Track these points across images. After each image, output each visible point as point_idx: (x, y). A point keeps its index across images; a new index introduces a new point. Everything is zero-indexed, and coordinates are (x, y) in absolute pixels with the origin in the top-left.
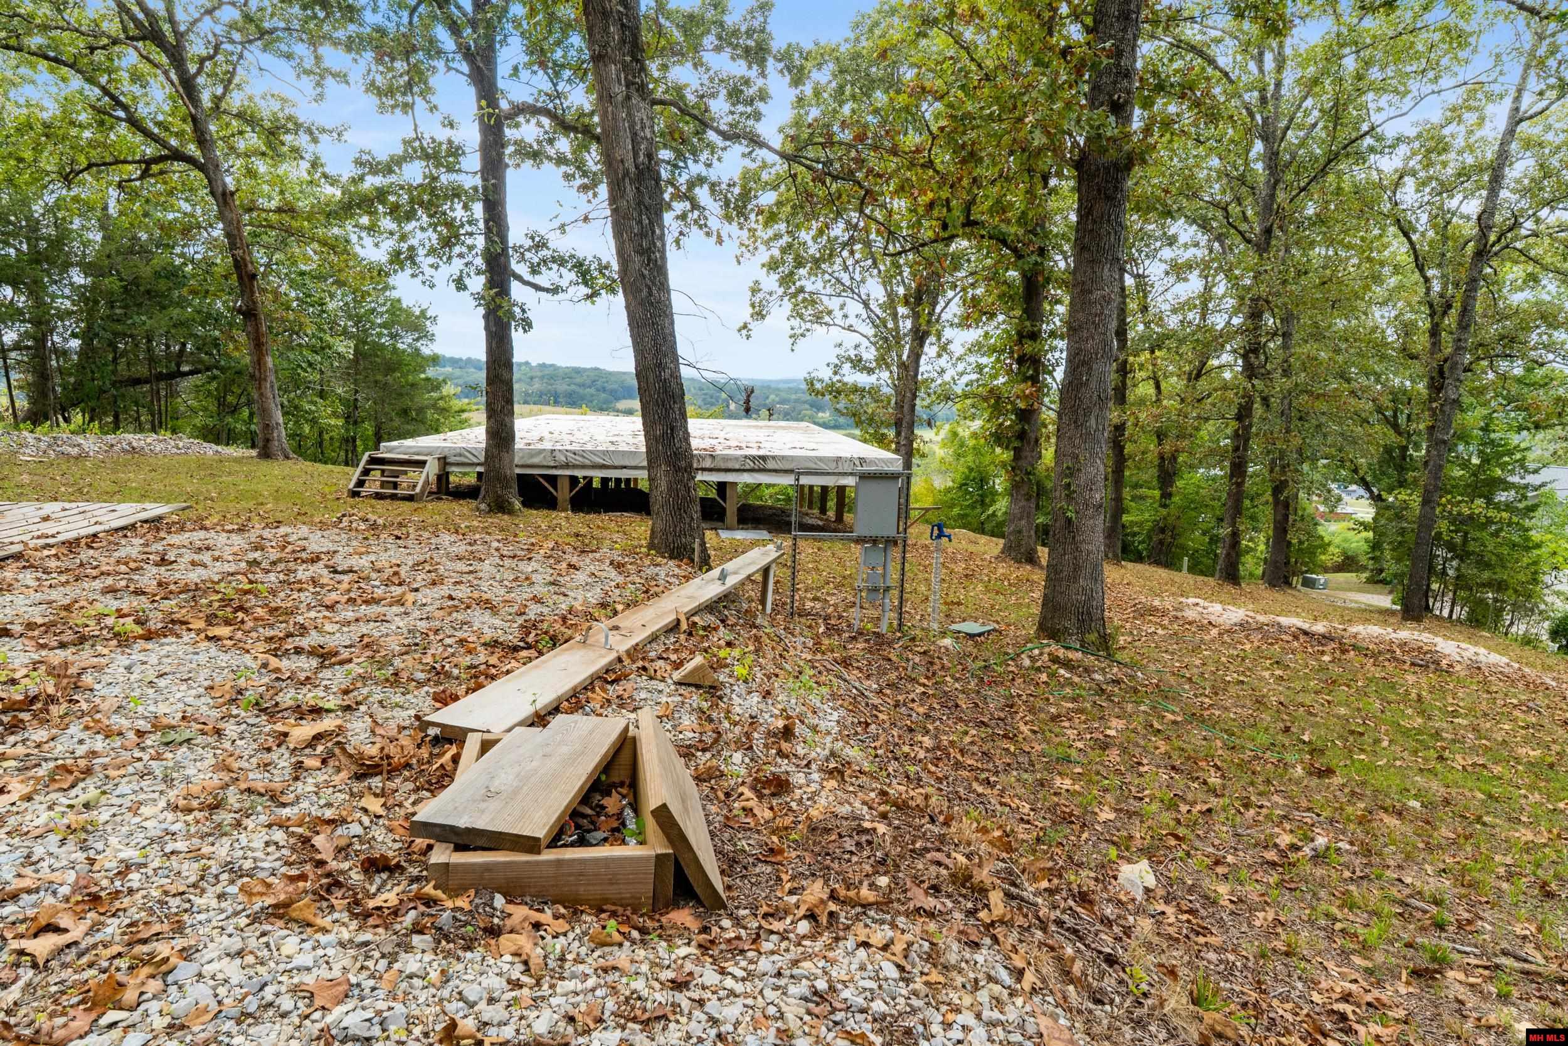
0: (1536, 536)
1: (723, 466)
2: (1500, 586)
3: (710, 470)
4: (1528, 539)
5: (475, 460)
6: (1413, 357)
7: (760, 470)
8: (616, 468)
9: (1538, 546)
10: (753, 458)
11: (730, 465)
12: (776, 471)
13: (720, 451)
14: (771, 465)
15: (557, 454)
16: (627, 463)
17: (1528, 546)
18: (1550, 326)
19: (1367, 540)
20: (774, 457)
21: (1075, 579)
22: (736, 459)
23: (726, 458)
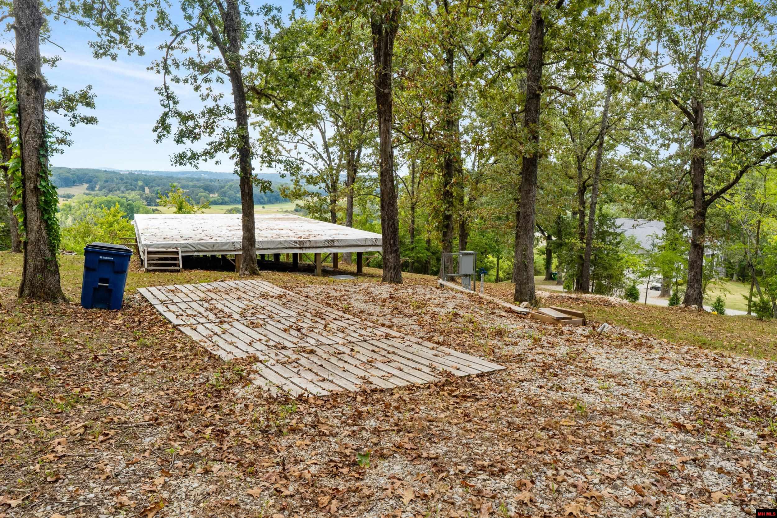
0: (621, 255)
1: (315, 246)
2: (610, 277)
3: (309, 248)
4: (618, 256)
5: (194, 249)
6: (571, 178)
7: (331, 247)
8: (265, 249)
9: (622, 259)
10: (328, 241)
11: (318, 245)
12: (339, 247)
13: (312, 238)
14: (336, 244)
15: (235, 244)
16: (270, 247)
17: (619, 259)
18: (623, 169)
19: (544, 259)
20: (338, 240)
21: (528, 283)
22: (321, 242)
23: (316, 242)
